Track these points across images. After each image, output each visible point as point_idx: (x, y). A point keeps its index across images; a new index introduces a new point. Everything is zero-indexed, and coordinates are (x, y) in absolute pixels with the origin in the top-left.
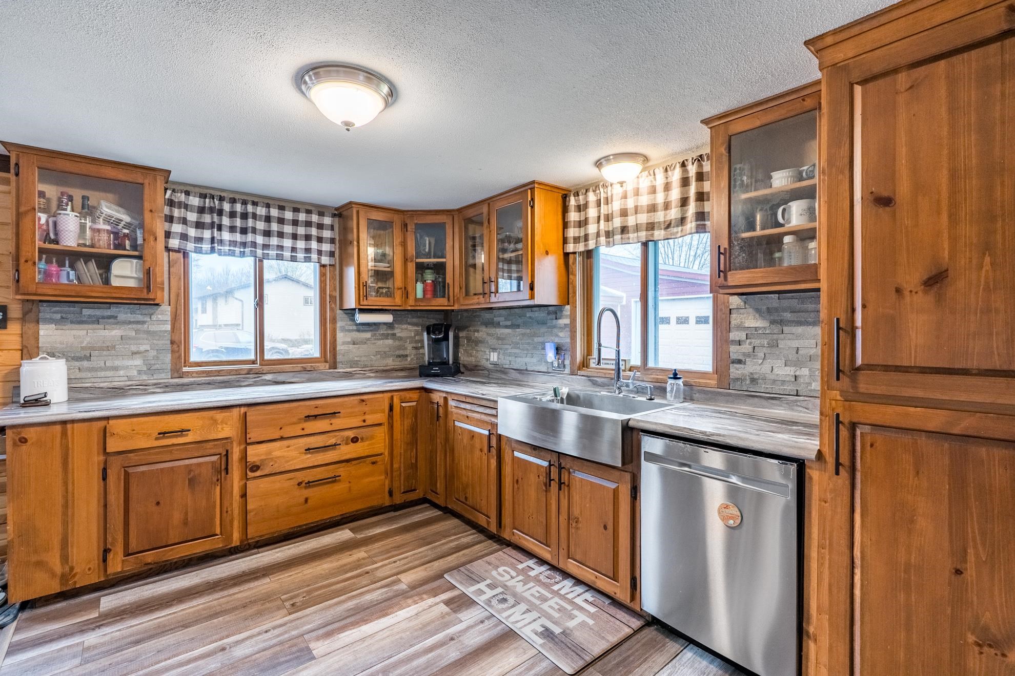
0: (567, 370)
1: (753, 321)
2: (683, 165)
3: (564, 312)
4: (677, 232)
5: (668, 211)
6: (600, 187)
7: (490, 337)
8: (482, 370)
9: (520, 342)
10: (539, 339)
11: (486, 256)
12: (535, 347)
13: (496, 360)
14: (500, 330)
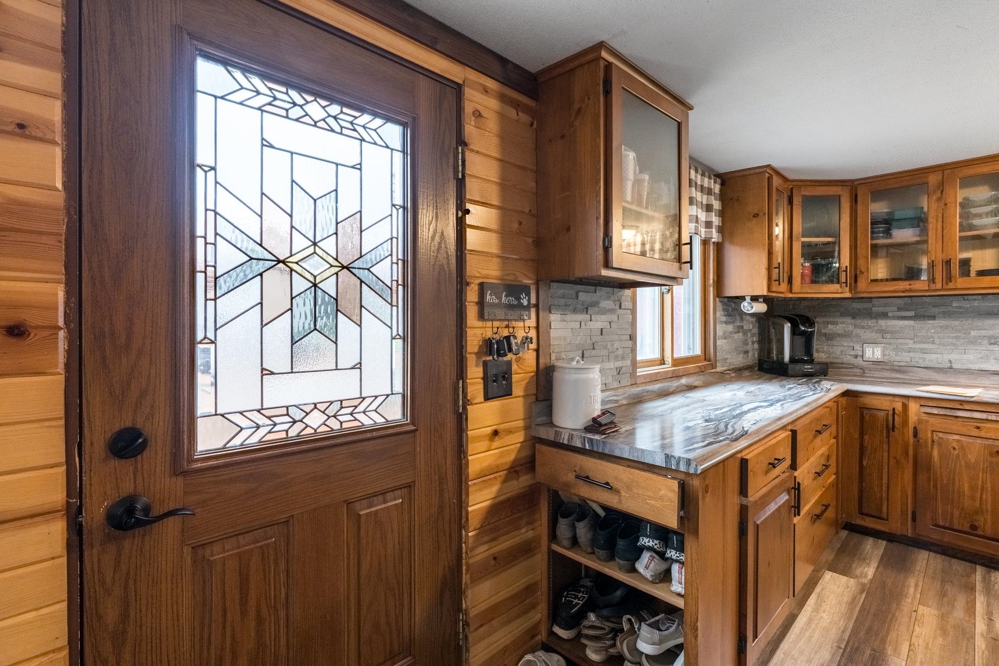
7: (864, 330)
8: (847, 368)
9: (936, 336)
10: (983, 333)
11: (936, 235)
12: (973, 342)
13: (879, 357)
14: (887, 321)
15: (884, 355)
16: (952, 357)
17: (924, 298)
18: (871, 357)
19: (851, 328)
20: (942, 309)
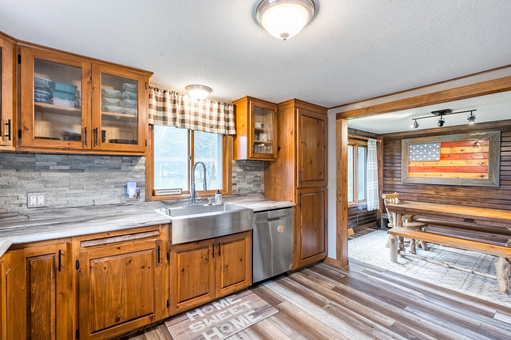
0: (142, 199)
1: (239, 170)
2: (219, 103)
3: (139, 161)
4: (215, 131)
5: (211, 120)
6: (175, 93)
7: (28, 181)
8: (11, 217)
9: (84, 183)
10: (112, 180)
11: (87, 109)
12: (106, 186)
13: (43, 203)
14: (49, 173)
15: (46, 201)
16: (95, 197)
17: (77, 156)
18: (35, 203)
19: (15, 179)
20: (88, 165)
